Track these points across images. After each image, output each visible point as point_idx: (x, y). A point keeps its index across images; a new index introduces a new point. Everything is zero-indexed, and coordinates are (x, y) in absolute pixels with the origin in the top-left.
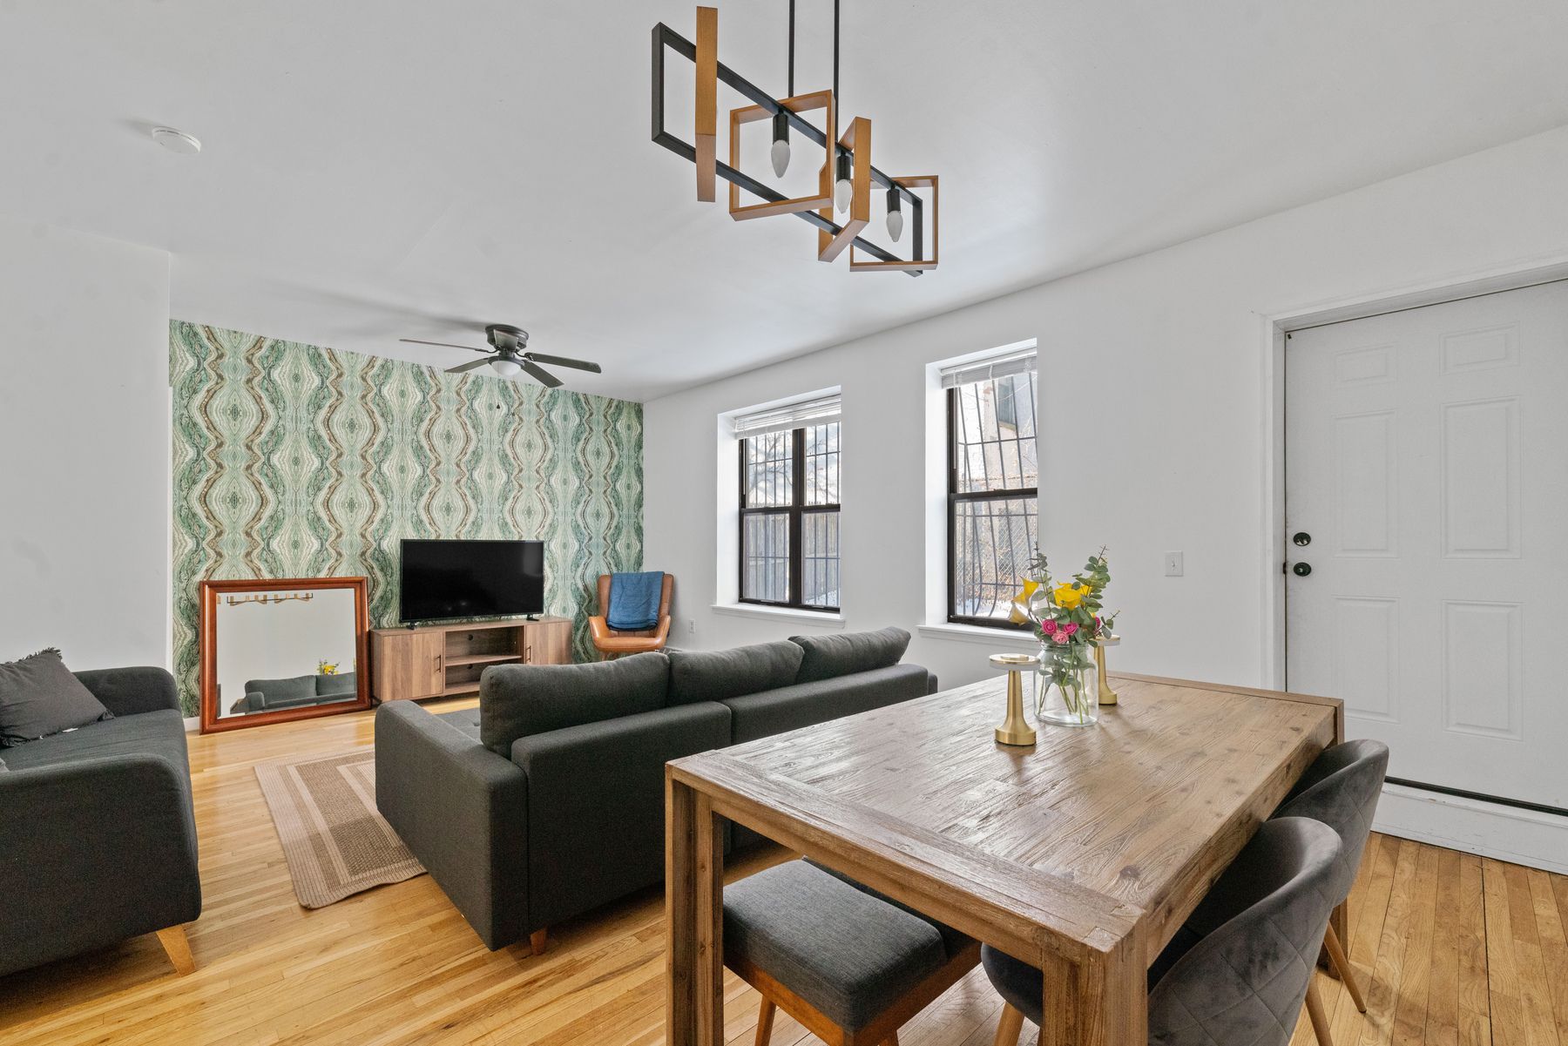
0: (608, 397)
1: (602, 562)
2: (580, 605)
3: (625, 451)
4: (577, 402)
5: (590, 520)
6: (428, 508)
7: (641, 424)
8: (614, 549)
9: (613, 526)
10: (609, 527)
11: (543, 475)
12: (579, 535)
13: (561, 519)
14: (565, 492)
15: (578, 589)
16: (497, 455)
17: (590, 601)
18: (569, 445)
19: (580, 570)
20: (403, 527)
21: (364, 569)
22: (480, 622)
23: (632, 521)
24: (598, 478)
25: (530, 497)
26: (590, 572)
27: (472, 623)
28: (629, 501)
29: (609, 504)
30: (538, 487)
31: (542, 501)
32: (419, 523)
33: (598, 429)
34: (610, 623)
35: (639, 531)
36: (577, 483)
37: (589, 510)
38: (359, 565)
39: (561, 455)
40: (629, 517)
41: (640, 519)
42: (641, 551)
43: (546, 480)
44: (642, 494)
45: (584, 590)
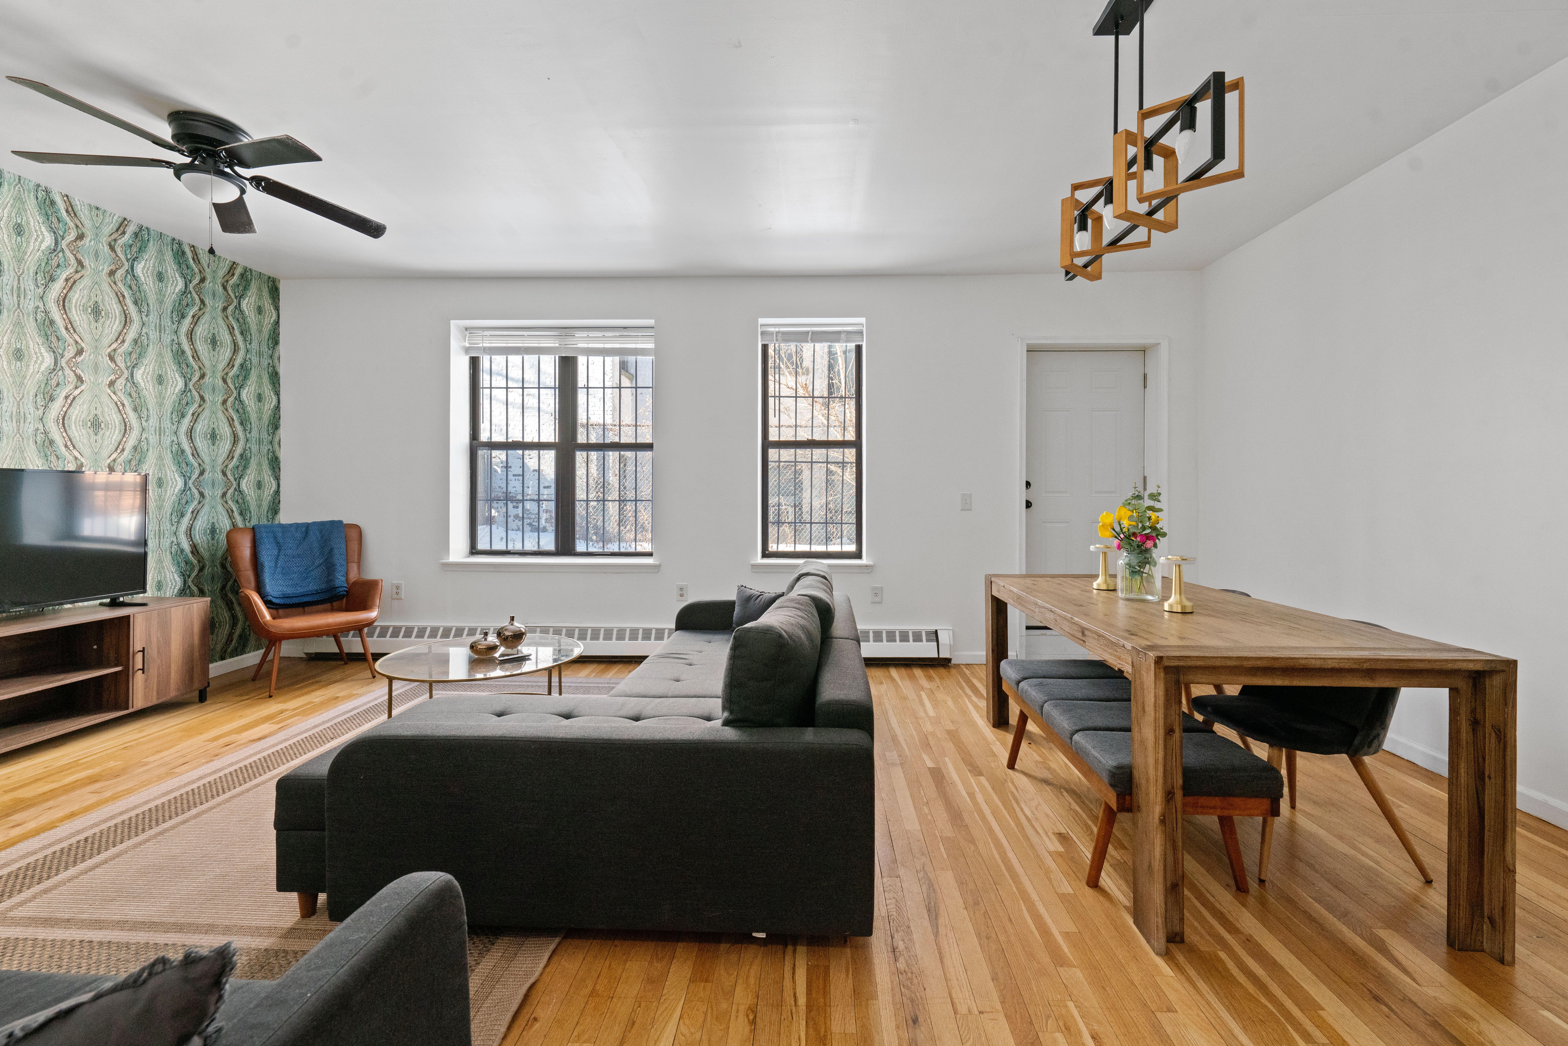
0: (231, 258)
1: (220, 508)
2: (184, 576)
3: (255, 345)
4: (179, 254)
5: (202, 444)
7: (277, 309)
8: (238, 489)
9: (237, 454)
10: (230, 456)
11: (122, 365)
12: (184, 465)
13: (153, 439)
14: (161, 396)
15: (182, 551)
17: (201, 569)
18: (167, 322)
19: (186, 521)
23: (265, 449)
24: (213, 380)
25: (97, 400)
26: (201, 524)
28: (260, 419)
29: (231, 421)
30: (112, 384)
31: (120, 407)
33: (215, 305)
34: (270, 598)
35: (275, 464)
36: (180, 384)
37: (199, 427)
39: (154, 335)
40: (260, 442)
41: (276, 446)
42: (277, 492)
43: (126, 374)
44: (279, 411)
45: (192, 552)
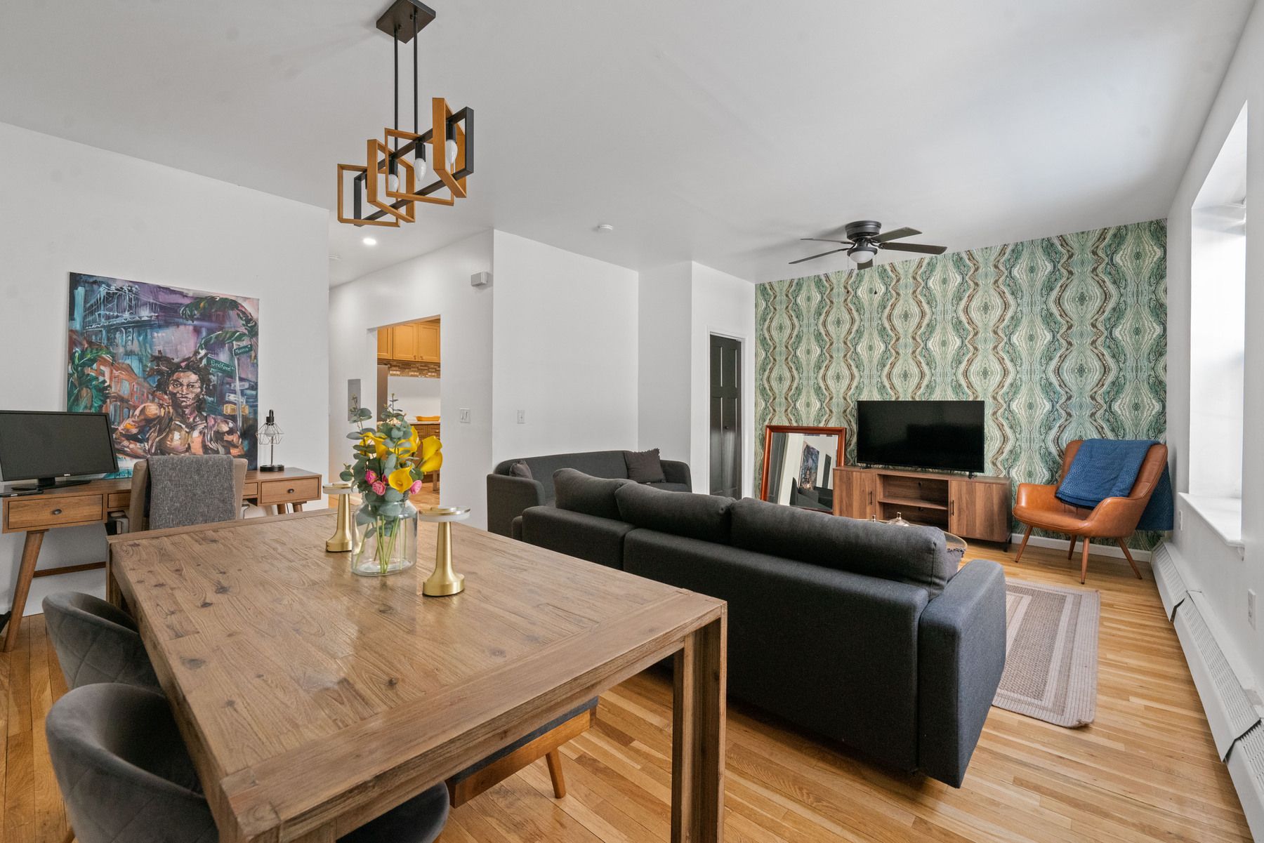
1: (1089, 425)
2: (1052, 471)
3: (1131, 288)
5: (1069, 378)
6: (889, 376)
8: (1109, 411)
9: (1108, 382)
10: (1100, 383)
11: (1003, 335)
12: (1052, 394)
16: (950, 324)
18: (1037, 298)
19: (1053, 432)
20: (871, 391)
21: (845, 422)
22: (933, 473)
23: (1145, 374)
25: (986, 359)
26: (1067, 436)
27: (926, 472)
28: (1137, 350)
29: (1100, 357)
31: (1001, 361)
32: (882, 388)
36: (1050, 338)
37: (1066, 366)
38: (842, 419)
39: (1026, 310)
40: (1137, 369)
43: (1005, 340)
44: (1166, 338)
45: (1059, 456)
